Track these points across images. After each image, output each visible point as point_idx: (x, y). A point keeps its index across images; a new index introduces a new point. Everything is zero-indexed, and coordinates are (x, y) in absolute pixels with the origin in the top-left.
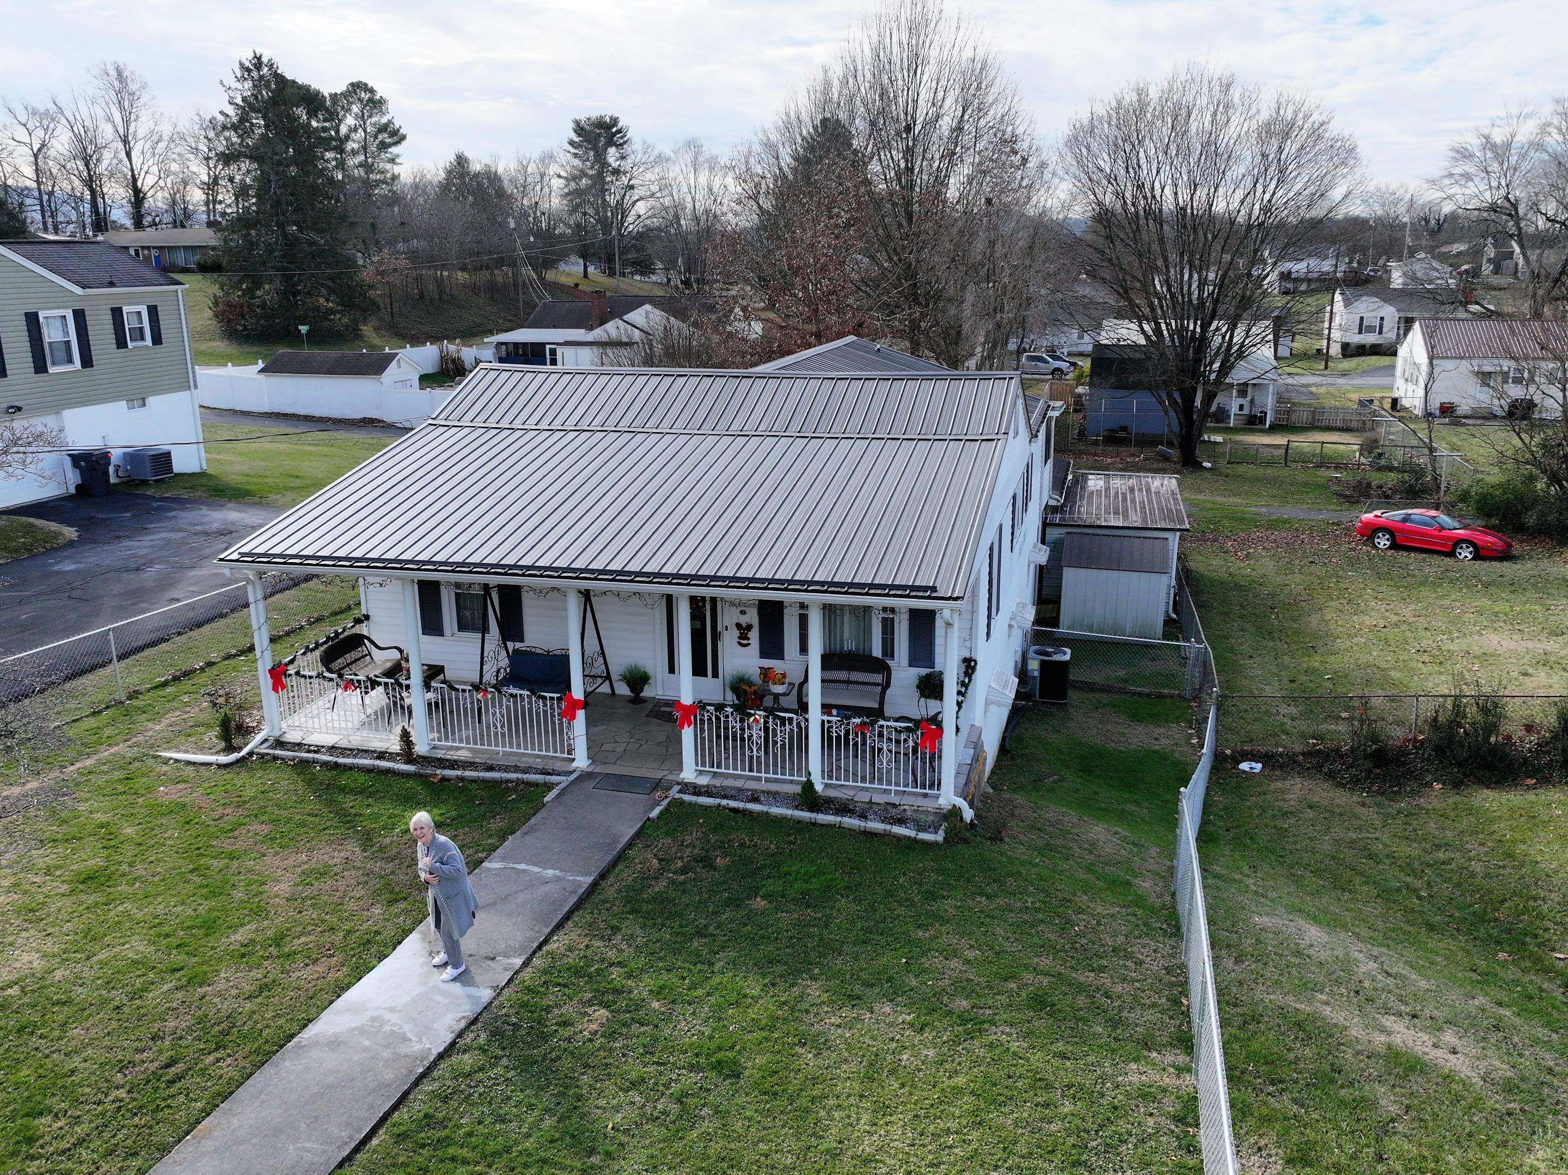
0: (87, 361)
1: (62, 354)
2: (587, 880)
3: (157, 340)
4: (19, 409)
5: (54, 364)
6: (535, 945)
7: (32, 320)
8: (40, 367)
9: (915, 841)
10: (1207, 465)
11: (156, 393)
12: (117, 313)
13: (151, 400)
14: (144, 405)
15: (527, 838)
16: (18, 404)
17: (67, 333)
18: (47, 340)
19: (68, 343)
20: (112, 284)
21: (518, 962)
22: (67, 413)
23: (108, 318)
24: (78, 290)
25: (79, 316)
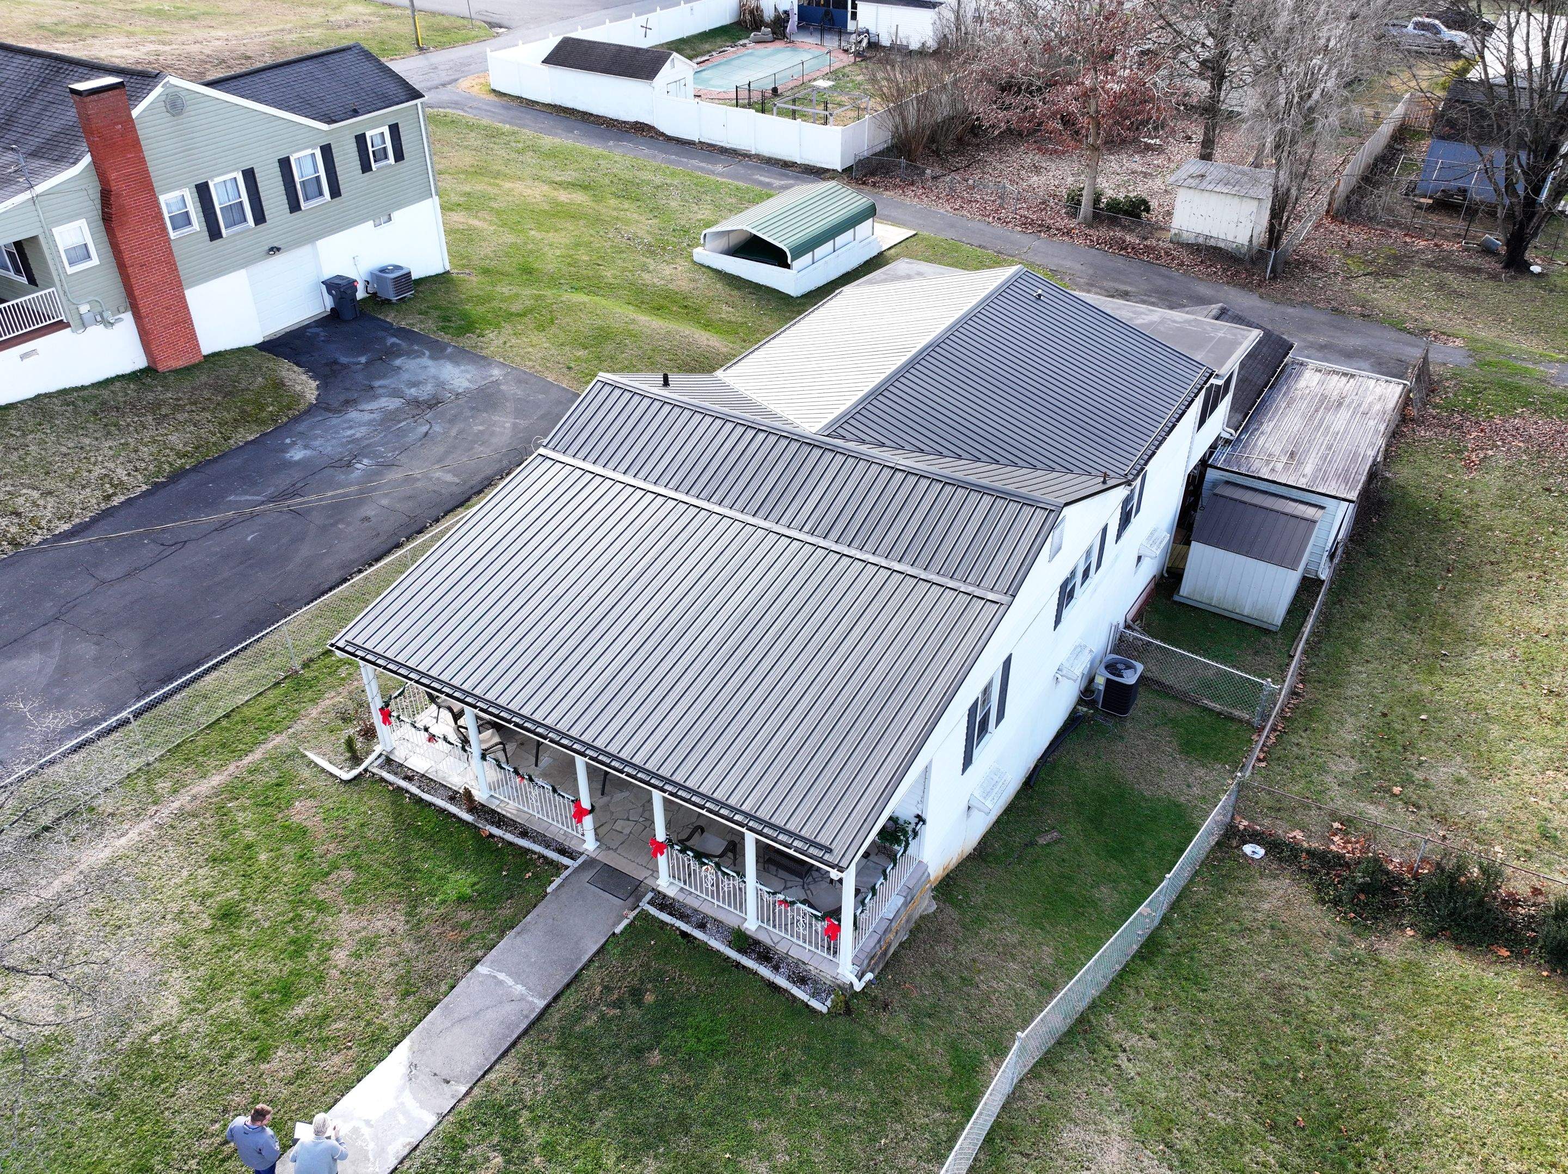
0: (335, 192)
1: (312, 189)
2: (541, 1004)
3: (399, 156)
4: (278, 249)
5: (307, 199)
6: (480, 1073)
7: (285, 164)
8: (294, 206)
9: (807, 1006)
10: (1536, 269)
11: (400, 206)
12: (361, 140)
13: (395, 215)
14: (390, 219)
15: (519, 939)
16: (276, 245)
17: (316, 171)
18: (297, 179)
19: (318, 178)
20: (355, 113)
21: (463, 1089)
22: (321, 243)
23: (352, 147)
24: (324, 127)
25: (327, 151)
